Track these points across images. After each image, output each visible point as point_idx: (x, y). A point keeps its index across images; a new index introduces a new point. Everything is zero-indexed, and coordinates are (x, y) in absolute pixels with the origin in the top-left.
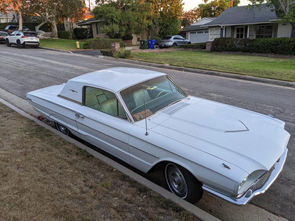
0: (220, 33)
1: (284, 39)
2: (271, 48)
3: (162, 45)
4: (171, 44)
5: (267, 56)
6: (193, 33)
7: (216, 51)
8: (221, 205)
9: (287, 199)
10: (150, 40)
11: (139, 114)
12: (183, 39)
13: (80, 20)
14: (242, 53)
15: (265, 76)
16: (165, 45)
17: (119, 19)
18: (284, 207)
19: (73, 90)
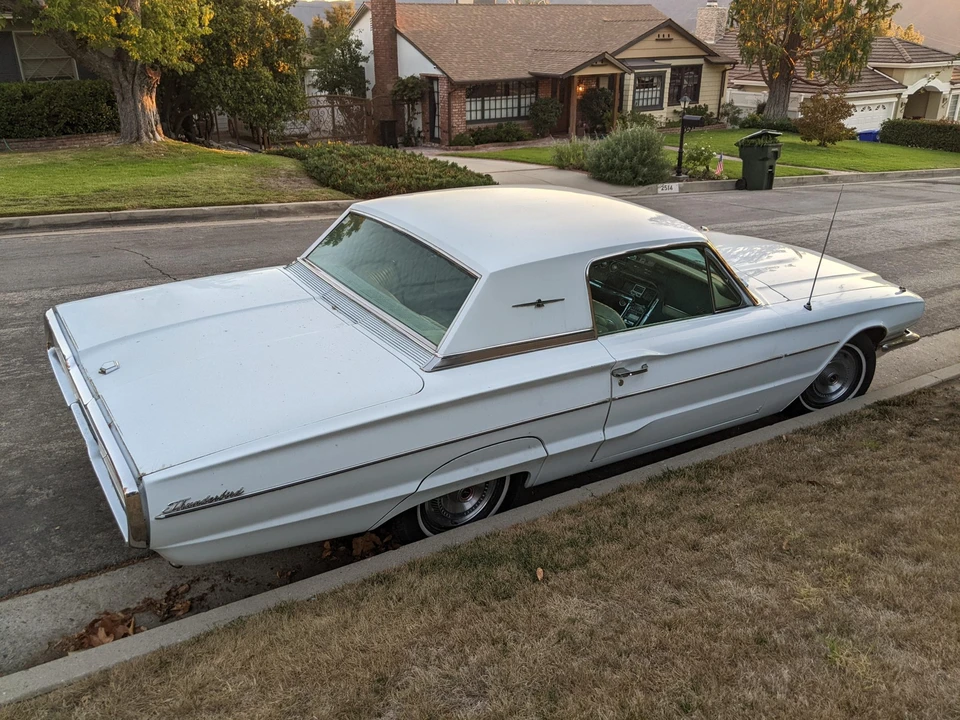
19: (539, 301)
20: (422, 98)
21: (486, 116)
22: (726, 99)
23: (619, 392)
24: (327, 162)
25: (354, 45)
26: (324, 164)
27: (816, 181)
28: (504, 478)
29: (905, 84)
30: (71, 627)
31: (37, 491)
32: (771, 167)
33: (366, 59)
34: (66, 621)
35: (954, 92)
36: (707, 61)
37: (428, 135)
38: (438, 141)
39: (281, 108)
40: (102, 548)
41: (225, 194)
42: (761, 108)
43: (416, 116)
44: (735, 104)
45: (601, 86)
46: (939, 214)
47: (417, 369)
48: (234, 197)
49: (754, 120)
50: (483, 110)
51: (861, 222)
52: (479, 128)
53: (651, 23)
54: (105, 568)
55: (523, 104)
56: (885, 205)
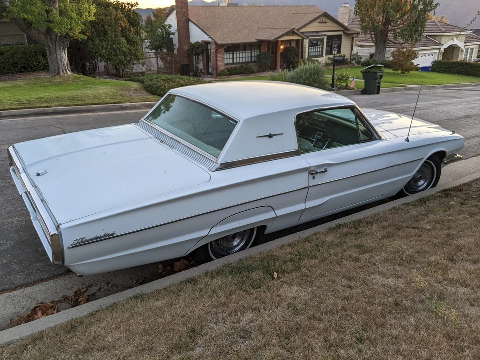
19: (271, 134)
20: (202, 53)
21: (235, 62)
22: (355, 52)
23: (313, 183)
24: (155, 83)
25: (167, 27)
26: (154, 84)
27: (401, 90)
28: (254, 229)
29: (442, 43)
30: (23, 311)
31: (5, 242)
32: (379, 83)
33: (174, 34)
34: (20, 308)
35: (466, 47)
36: (345, 33)
37: (206, 72)
38: (211, 74)
39: (131, 58)
40: (40, 270)
41: (103, 99)
42: (372, 56)
43: (200, 62)
44: (359, 55)
45: (292, 46)
46: (463, 104)
47: (207, 170)
48: (108, 101)
49: (369, 62)
50: (233, 59)
51: (425, 108)
52: (232, 68)
53: (316, 14)
54: (42, 281)
55: (253, 55)
56: (436, 100)
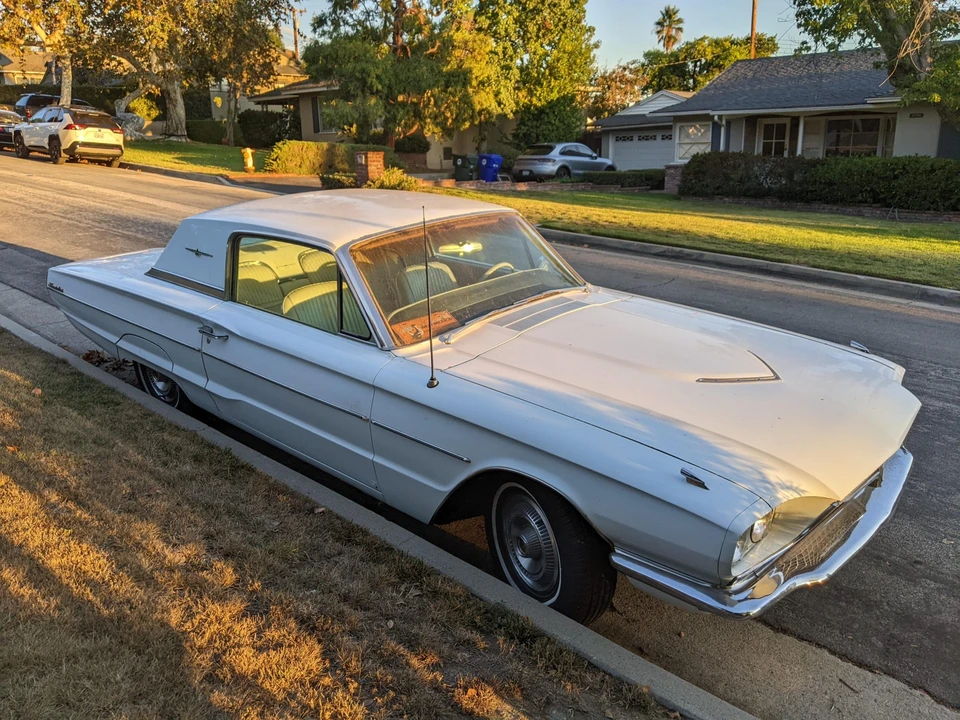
0: (709, 138)
1: (916, 160)
2: (872, 190)
3: (521, 171)
4: (552, 171)
5: (860, 214)
6: (625, 139)
7: (695, 194)
8: (679, 635)
9: (905, 618)
10: (485, 154)
11: (413, 326)
12: (591, 156)
13: (263, 84)
14: (778, 203)
15: (848, 266)
16: (531, 171)
17: (387, 82)
18: (894, 646)
23: (206, 348)
